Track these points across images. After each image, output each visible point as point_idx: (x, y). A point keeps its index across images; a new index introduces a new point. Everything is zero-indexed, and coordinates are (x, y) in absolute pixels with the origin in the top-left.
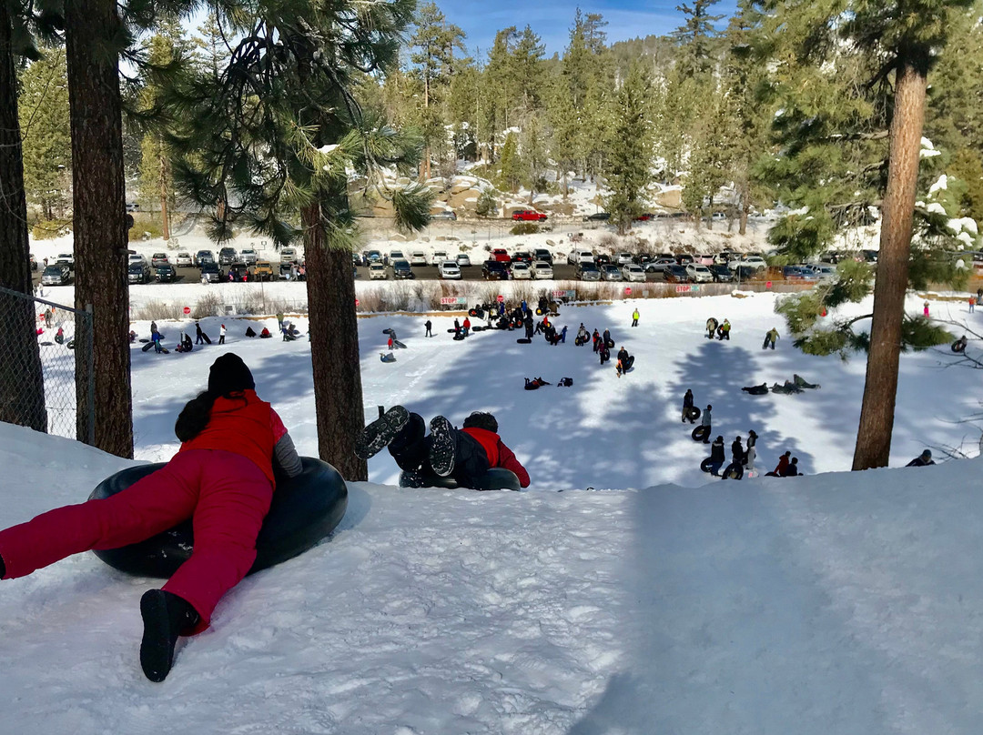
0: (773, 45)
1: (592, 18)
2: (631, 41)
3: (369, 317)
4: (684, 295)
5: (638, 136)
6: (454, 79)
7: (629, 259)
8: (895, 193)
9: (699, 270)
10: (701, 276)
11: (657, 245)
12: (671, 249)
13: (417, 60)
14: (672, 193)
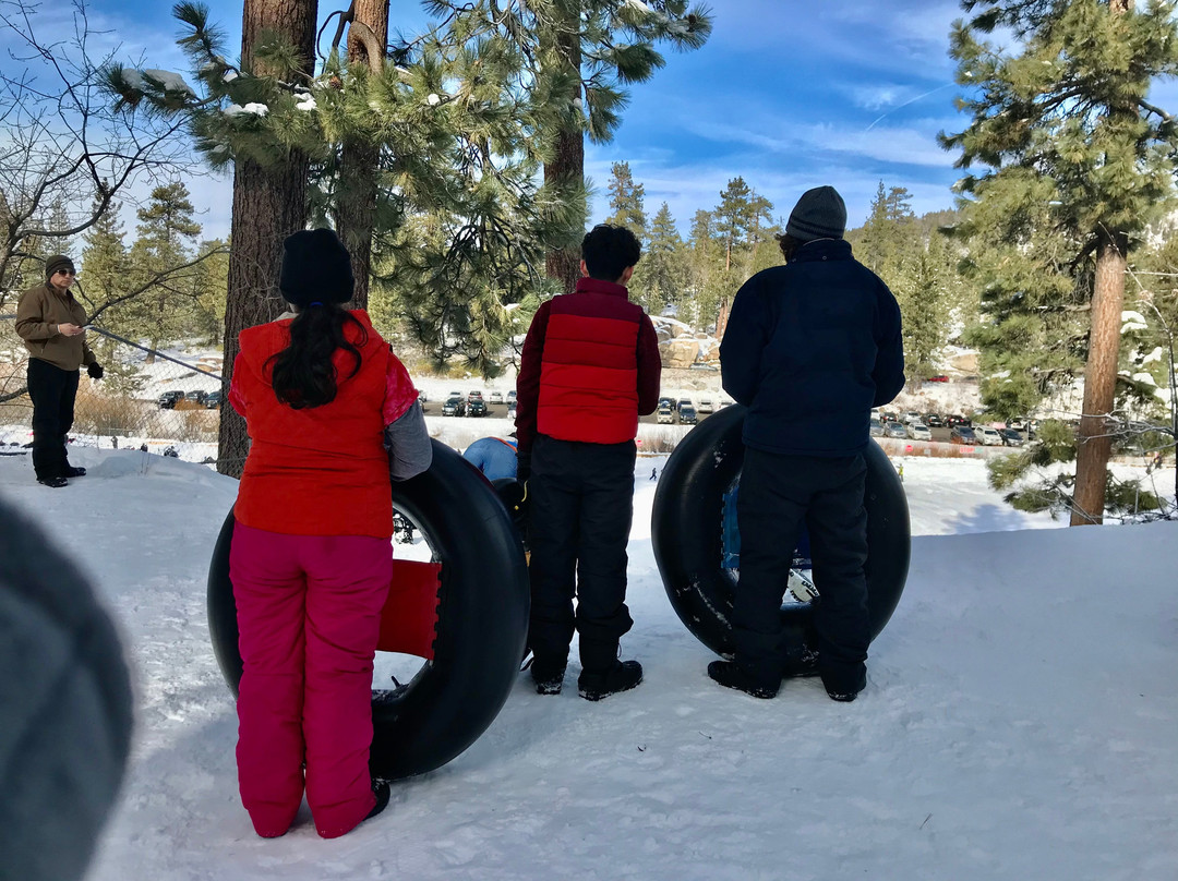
0: (973, 227)
1: (897, 191)
2: (943, 212)
3: (650, 456)
4: (970, 456)
5: (931, 302)
6: (758, 246)
7: (916, 418)
8: (1095, 362)
9: (987, 433)
10: (989, 439)
11: (948, 406)
12: (962, 411)
13: (722, 228)
14: (968, 357)
